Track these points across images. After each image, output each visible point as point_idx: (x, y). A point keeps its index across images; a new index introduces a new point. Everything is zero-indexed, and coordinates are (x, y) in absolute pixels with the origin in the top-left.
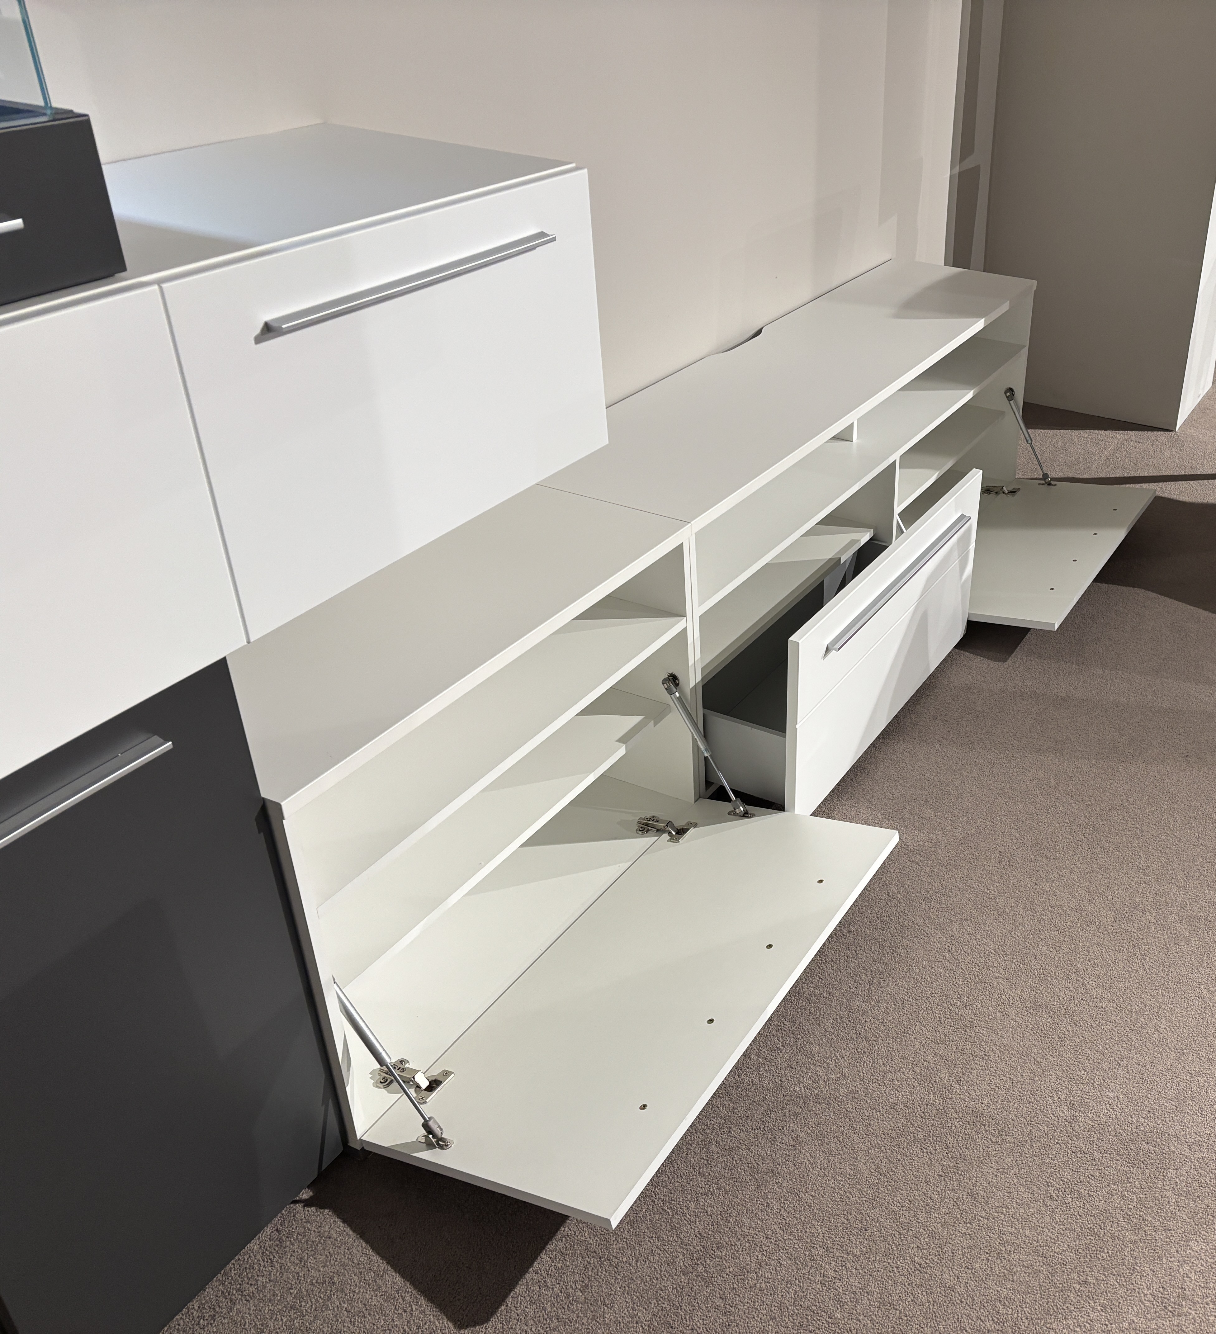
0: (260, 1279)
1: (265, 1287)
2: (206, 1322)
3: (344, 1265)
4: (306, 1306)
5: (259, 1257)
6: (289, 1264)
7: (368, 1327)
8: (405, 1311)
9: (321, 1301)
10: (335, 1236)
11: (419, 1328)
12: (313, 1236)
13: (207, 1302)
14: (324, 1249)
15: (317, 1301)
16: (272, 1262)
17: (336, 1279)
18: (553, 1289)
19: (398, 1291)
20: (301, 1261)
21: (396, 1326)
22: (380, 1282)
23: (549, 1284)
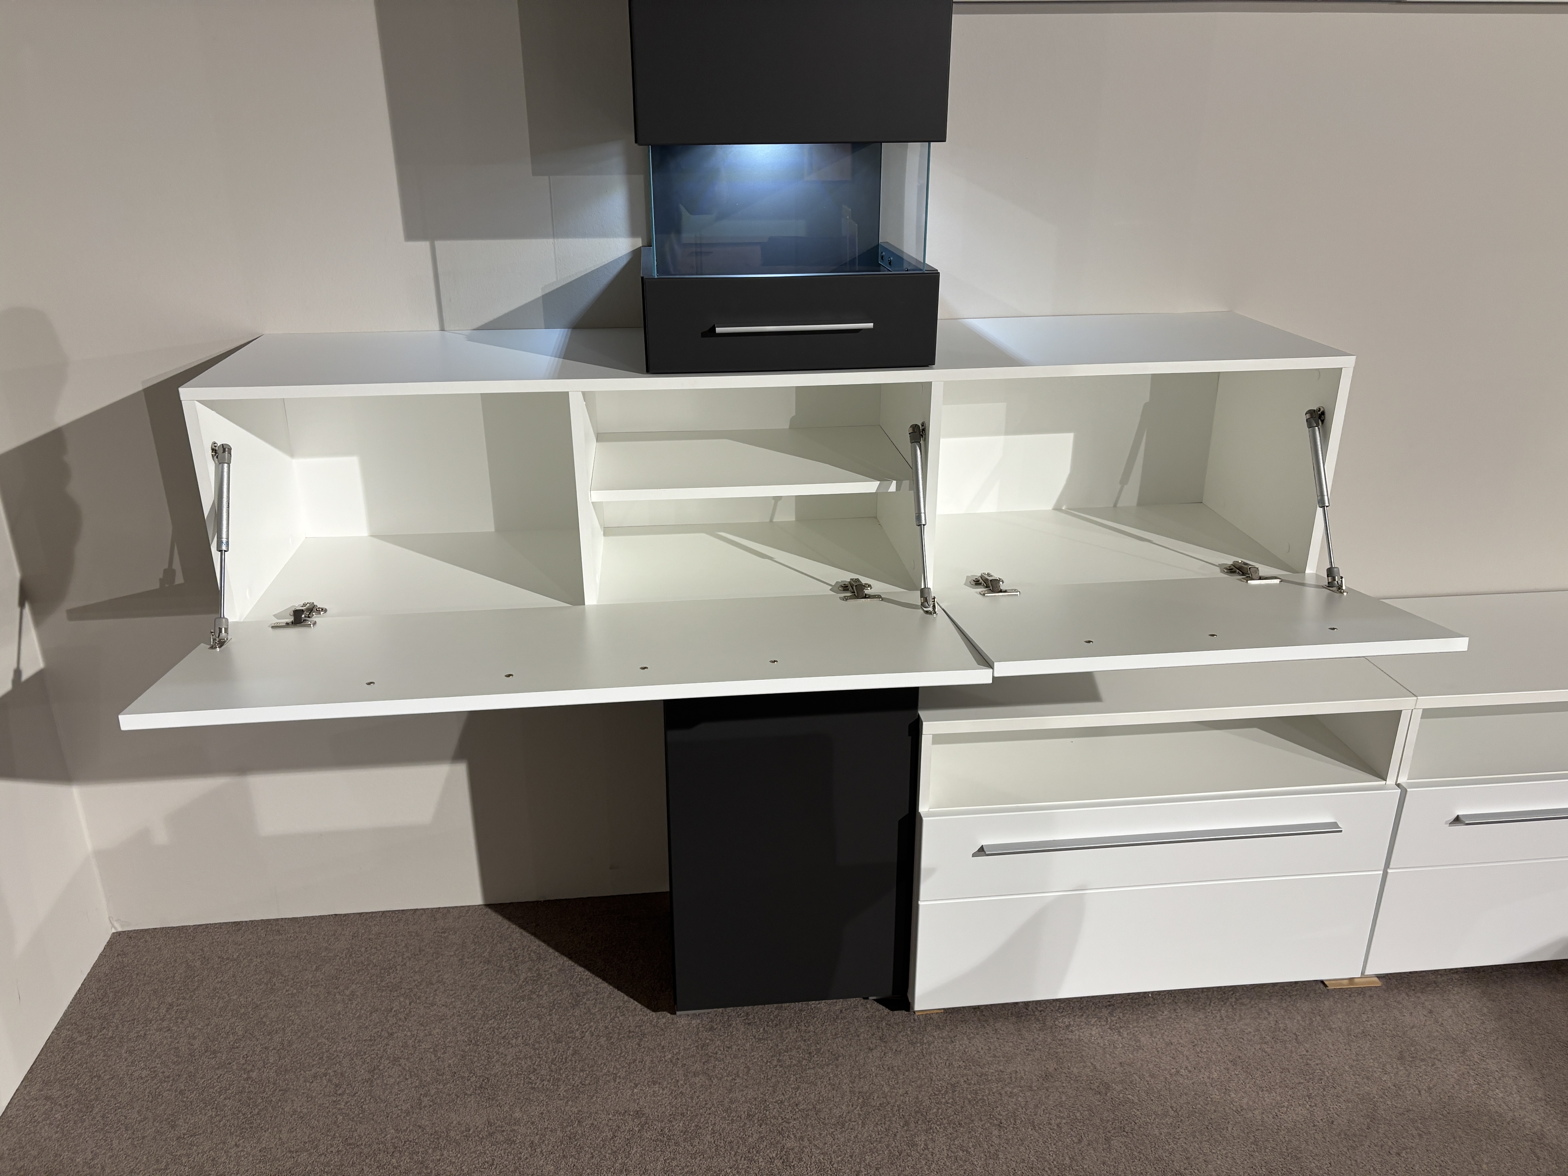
0: (811, 1027)
1: (809, 1032)
2: (771, 1025)
3: (850, 1056)
4: (815, 1058)
5: (821, 1016)
6: (829, 1032)
7: (830, 1096)
8: (852, 1106)
9: (824, 1063)
10: (862, 1038)
11: (850, 1120)
12: (852, 1030)
13: (781, 1016)
14: (851, 1039)
15: (822, 1061)
16: (824, 1024)
17: (840, 1058)
18: (932, 1172)
19: (859, 1093)
20: (835, 1035)
21: (842, 1109)
22: (857, 1080)
23: (932, 1167)
